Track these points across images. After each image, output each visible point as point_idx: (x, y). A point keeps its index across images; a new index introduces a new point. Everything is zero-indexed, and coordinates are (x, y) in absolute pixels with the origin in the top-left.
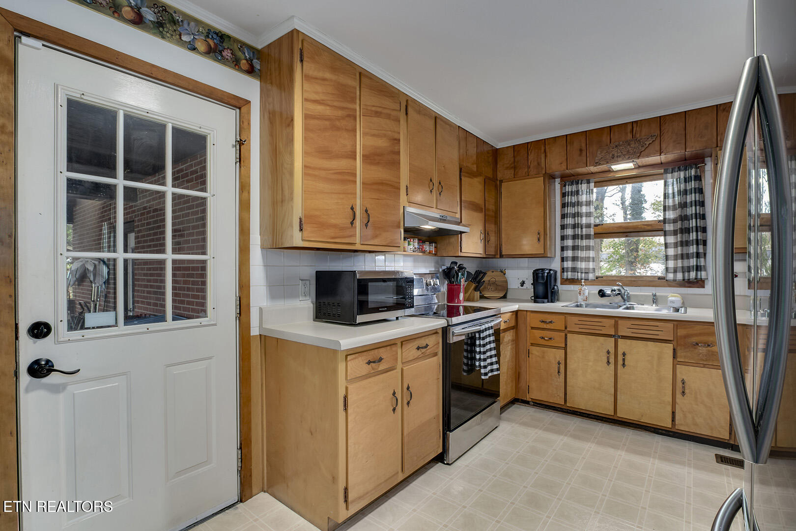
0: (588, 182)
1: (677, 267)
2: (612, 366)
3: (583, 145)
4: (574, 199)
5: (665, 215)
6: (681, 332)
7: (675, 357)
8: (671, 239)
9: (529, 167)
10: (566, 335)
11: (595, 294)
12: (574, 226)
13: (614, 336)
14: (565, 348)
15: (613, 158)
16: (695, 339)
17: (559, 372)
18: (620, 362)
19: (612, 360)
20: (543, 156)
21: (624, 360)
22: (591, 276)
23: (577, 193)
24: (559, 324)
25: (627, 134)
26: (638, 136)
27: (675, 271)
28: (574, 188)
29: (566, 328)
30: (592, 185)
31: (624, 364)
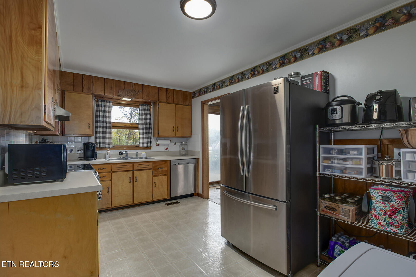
0: (110, 102)
1: (144, 142)
2: (132, 183)
3: (113, 86)
4: (102, 109)
5: (139, 122)
6: (154, 165)
7: (152, 175)
8: (141, 131)
9: (83, 88)
10: (111, 174)
11: (118, 154)
12: (103, 122)
13: (132, 170)
14: (111, 180)
15: (126, 95)
16: (158, 167)
17: (108, 192)
18: (135, 181)
19: (132, 181)
20: (92, 84)
21: (136, 179)
22: (111, 146)
23: (105, 106)
24: (108, 169)
25: (131, 87)
26: (135, 89)
27: (143, 143)
28: (103, 103)
29: (111, 170)
30: (111, 104)
31: (136, 181)
